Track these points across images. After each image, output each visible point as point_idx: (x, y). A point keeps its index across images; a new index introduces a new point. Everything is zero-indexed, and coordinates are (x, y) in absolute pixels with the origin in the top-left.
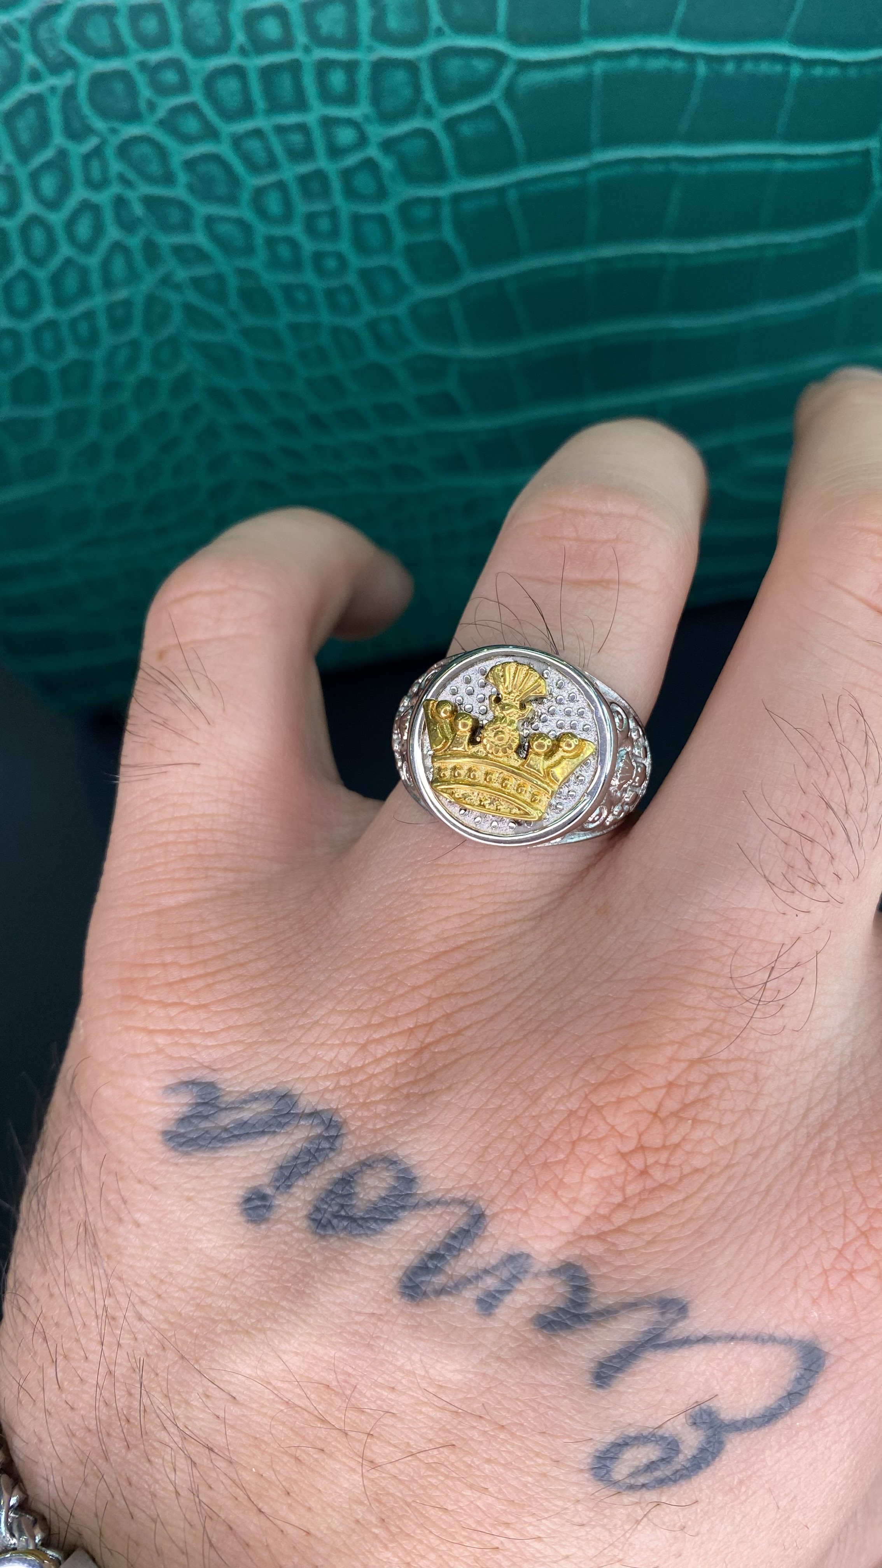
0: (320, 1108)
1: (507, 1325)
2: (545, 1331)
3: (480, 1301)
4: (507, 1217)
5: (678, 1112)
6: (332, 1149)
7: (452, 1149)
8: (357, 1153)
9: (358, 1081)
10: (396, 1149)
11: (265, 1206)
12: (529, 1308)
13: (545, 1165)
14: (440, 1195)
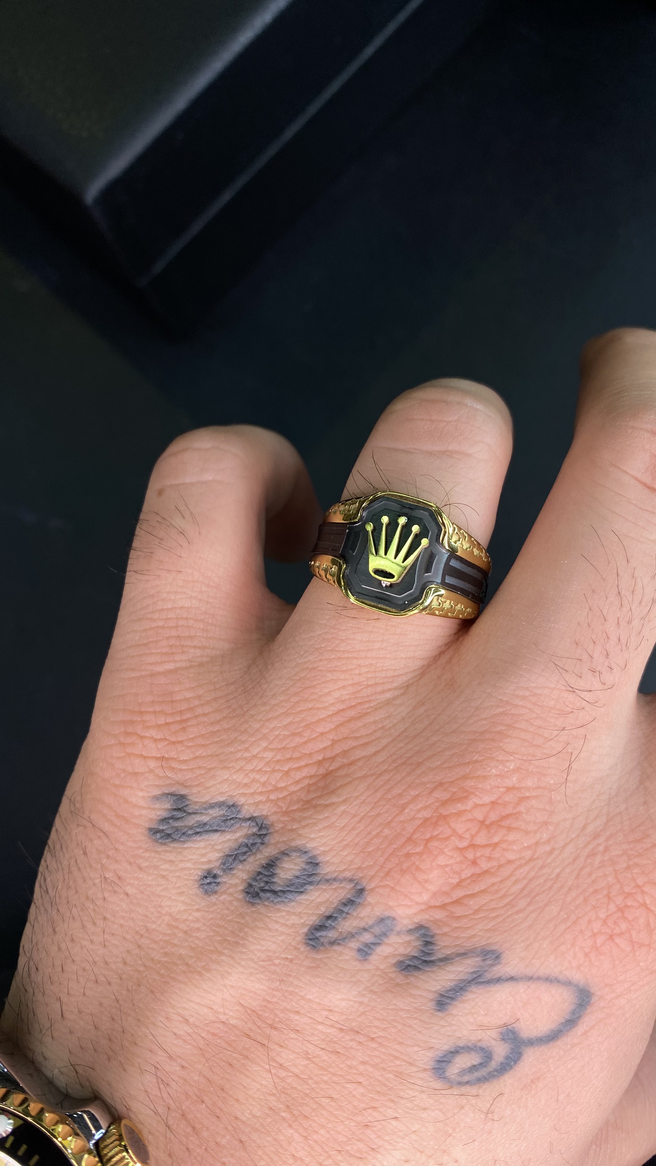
0: (255, 815)
1: (378, 969)
2: (403, 972)
3: (359, 950)
4: (381, 891)
5: (498, 821)
6: (262, 844)
7: (345, 843)
8: (279, 846)
9: (281, 796)
10: (307, 843)
11: (215, 883)
12: (394, 956)
13: (408, 855)
14: (336, 874)
